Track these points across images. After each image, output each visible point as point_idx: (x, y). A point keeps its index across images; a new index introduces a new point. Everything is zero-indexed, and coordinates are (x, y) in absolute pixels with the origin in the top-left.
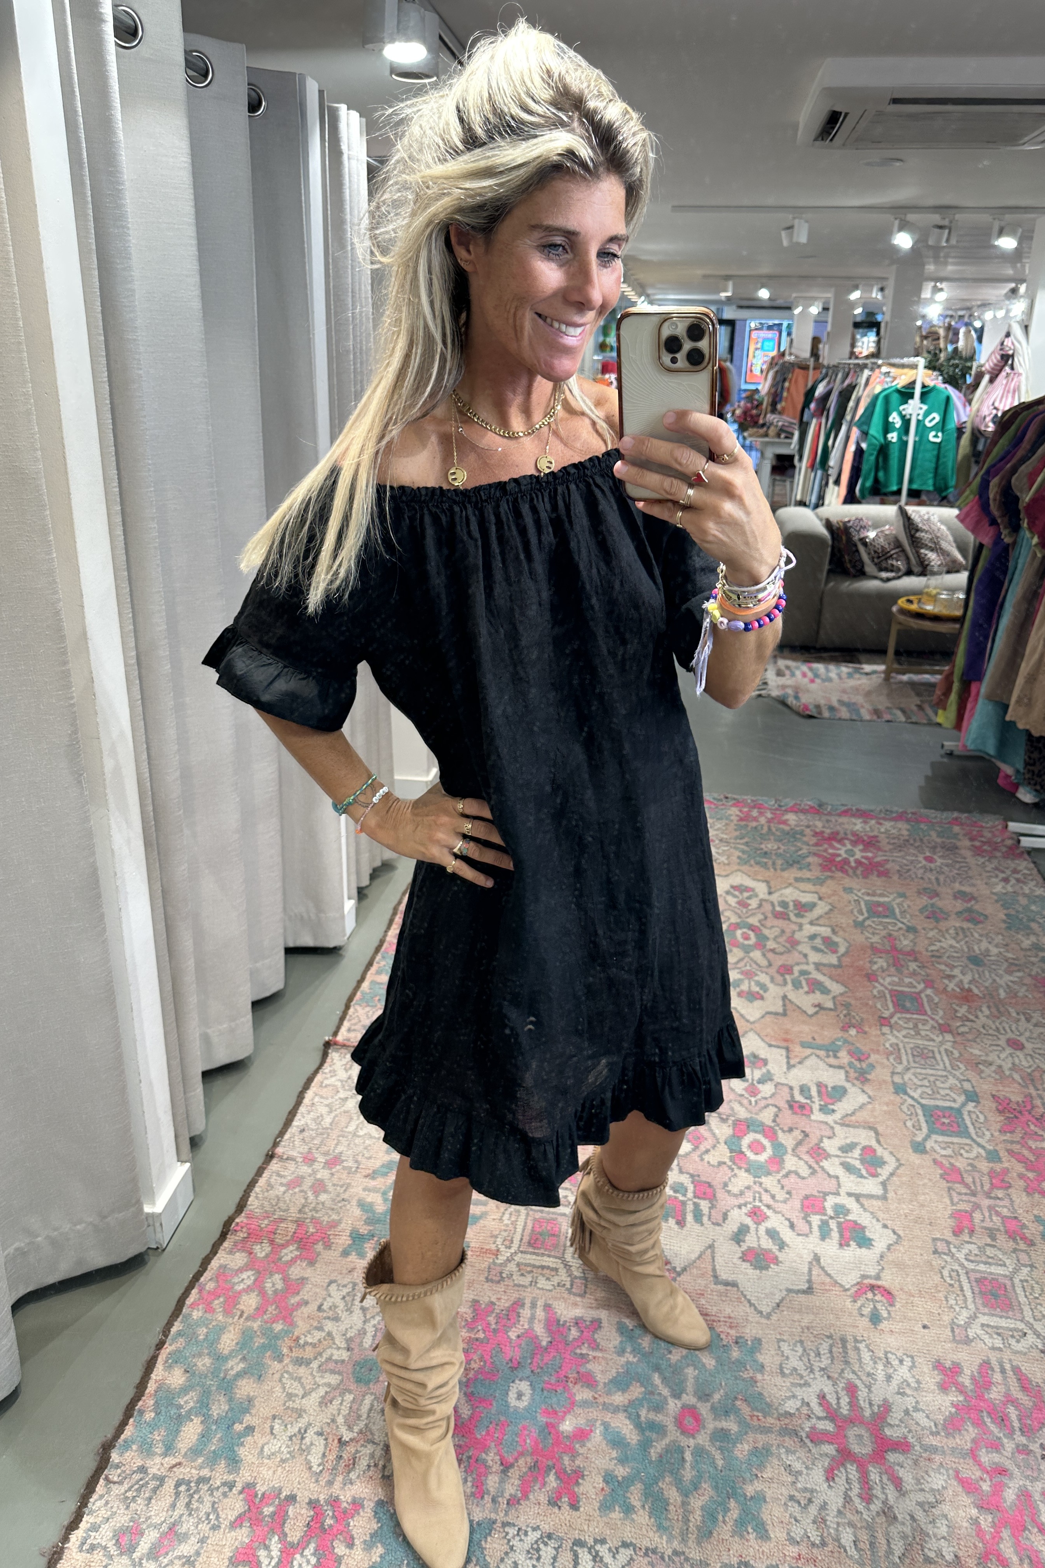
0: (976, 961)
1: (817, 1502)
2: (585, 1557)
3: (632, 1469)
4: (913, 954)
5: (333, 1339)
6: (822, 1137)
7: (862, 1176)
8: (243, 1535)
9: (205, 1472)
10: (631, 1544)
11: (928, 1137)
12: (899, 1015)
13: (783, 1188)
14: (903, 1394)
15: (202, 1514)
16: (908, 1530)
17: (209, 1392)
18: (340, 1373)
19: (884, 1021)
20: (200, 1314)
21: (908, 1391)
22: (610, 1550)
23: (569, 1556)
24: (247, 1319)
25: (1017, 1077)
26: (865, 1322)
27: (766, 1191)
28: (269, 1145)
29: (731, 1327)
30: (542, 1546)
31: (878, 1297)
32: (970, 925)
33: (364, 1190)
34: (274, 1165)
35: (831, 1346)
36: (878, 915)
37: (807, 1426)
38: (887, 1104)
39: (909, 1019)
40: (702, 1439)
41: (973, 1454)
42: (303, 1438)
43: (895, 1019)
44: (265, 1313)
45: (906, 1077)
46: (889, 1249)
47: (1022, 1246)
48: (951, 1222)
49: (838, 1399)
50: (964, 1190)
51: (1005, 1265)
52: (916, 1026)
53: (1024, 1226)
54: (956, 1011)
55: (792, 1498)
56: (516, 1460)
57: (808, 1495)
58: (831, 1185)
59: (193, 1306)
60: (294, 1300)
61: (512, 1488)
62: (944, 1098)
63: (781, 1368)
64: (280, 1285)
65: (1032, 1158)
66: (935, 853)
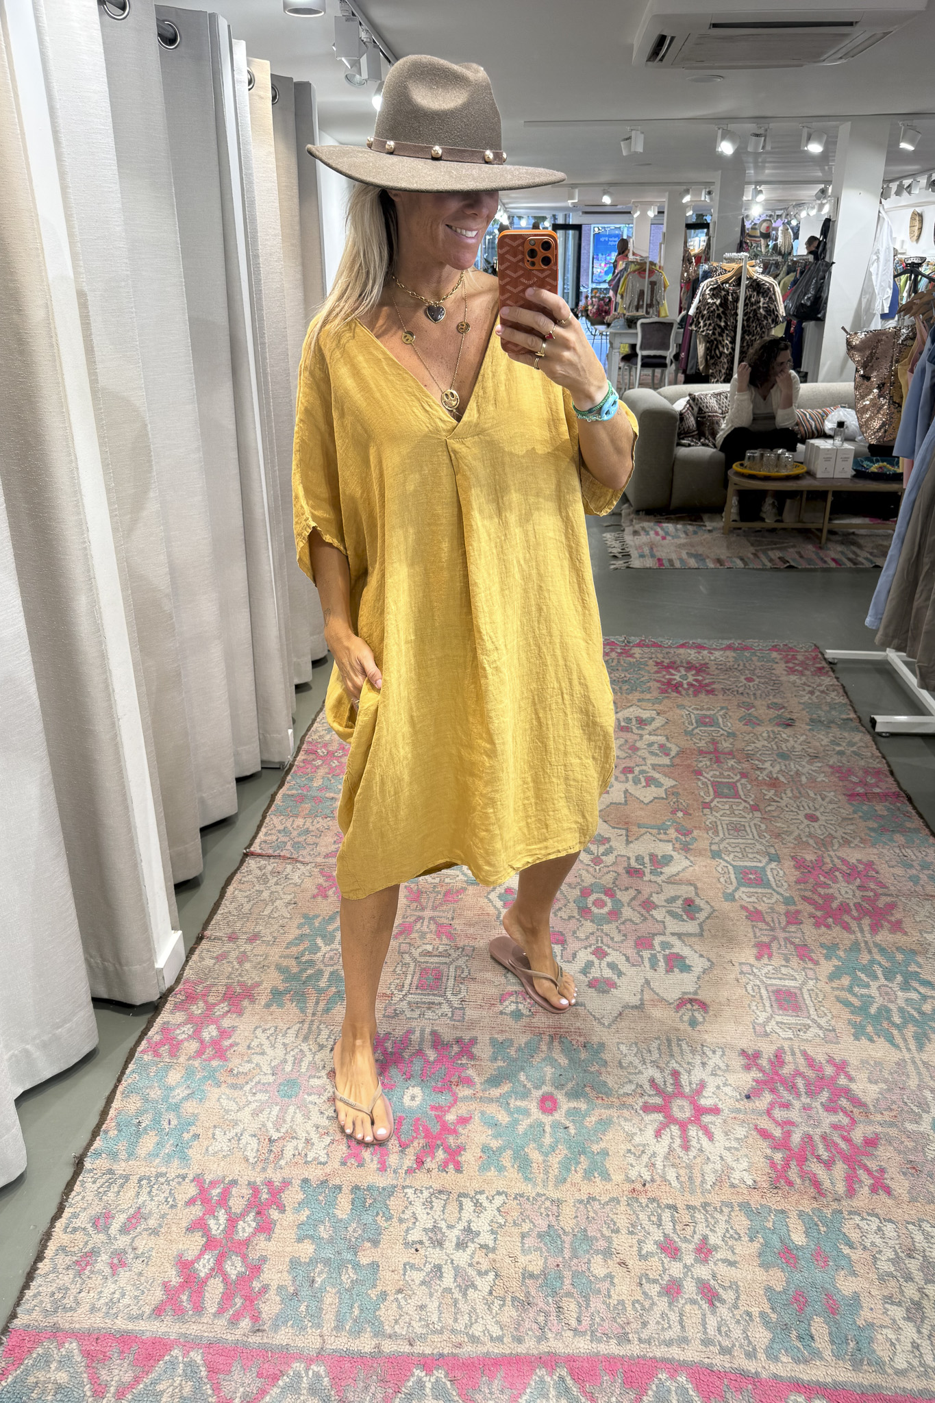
0: (784, 756)
1: (649, 1153)
2: (468, 1204)
3: (503, 1141)
4: (731, 753)
5: (260, 1068)
6: (651, 893)
7: (683, 920)
8: (197, 1210)
9: (164, 1169)
10: (503, 1192)
11: (736, 889)
12: (718, 799)
13: (620, 932)
14: (715, 1075)
15: (161, 1198)
16: (718, 1167)
17: (161, 1114)
18: (266, 1091)
19: (706, 805)
20: (150, 1058)
21: (719, 1072)
22: (487, 1198)
23: (455, 1204)
24: (189, 1059)
25: (811, 842)
26: (684, 1026)
27: (607, 935)
28: (198, 930)
29: (580, 1036)
30: (434, 1199)
31: (696, 1007)
32: (780, 729)
33: (280, 957)
34: (204, 944)
35: (659, 1045)
36: (705, 724)
37: (640, 1102)
38: (706, 866)
39: (726, 802)
40: (559, 1116)
41: (769, 1112)
42: (239, 1140)
43: (715, 803)
44: (203, 1054)
45: (722, 846)
46: (704, 973)
47: (810, 965)
48: (755, 951)
49: (665, 1082)
50: (766, 927)
51: (796, 979)
52: (731, 807)
53: (812, 951)
54: (765, 795)
55: (629, 1151)
56: (412, 1141)
57: (641, 1148)
58: (659, 927)
59: (143, 1052)
60: (226, 1043)
61: (409, 1161)
62: (752, 860)
63: (620, 1063)
64: (215, 1033)
65: (821, 901)
66: (754, 674)
